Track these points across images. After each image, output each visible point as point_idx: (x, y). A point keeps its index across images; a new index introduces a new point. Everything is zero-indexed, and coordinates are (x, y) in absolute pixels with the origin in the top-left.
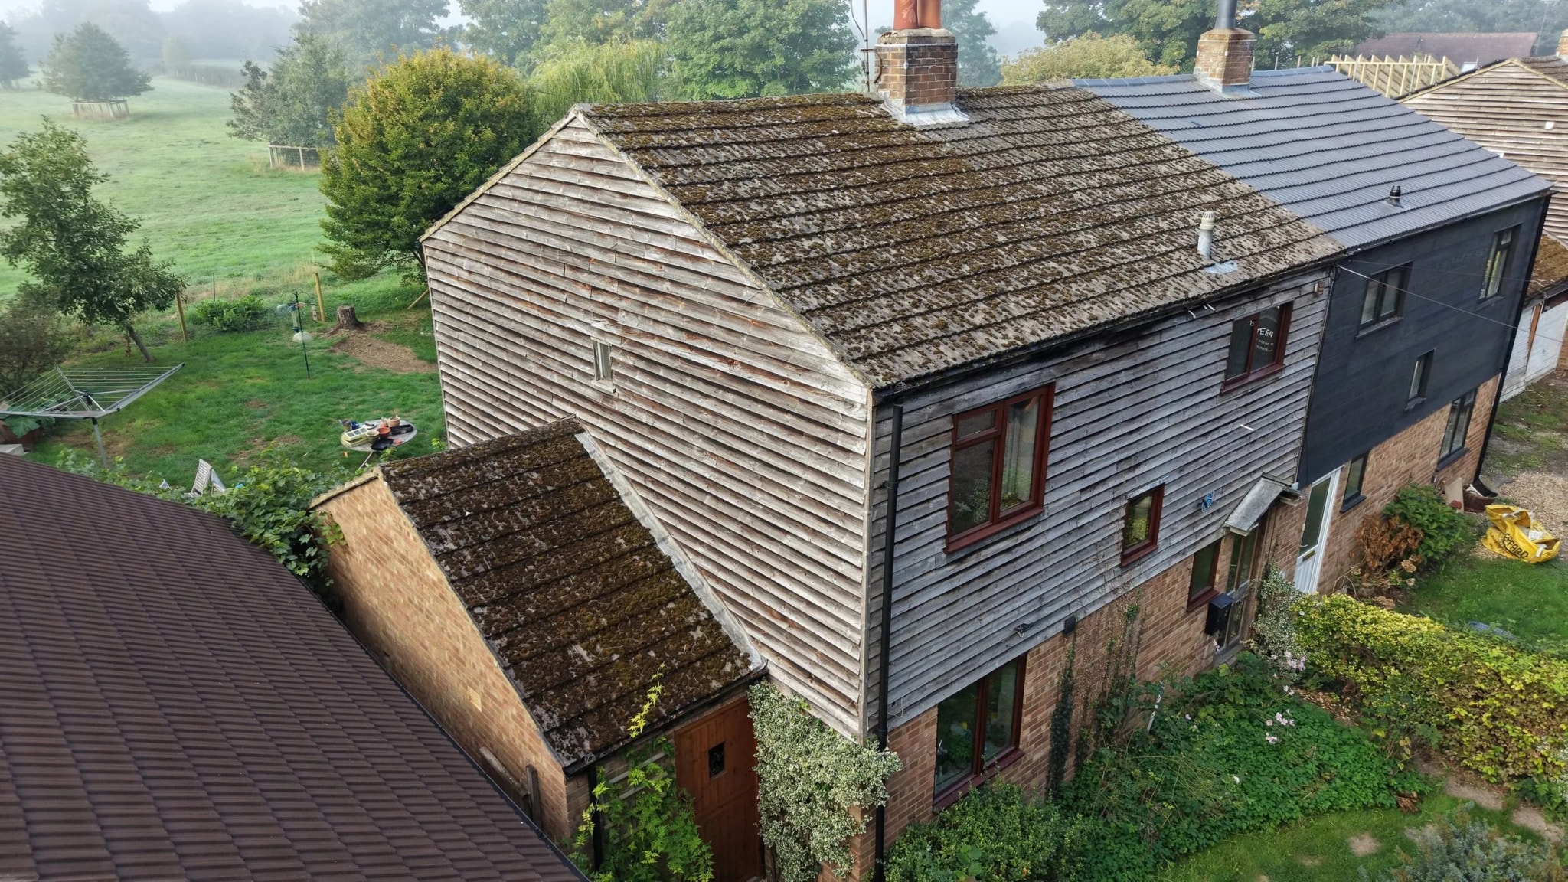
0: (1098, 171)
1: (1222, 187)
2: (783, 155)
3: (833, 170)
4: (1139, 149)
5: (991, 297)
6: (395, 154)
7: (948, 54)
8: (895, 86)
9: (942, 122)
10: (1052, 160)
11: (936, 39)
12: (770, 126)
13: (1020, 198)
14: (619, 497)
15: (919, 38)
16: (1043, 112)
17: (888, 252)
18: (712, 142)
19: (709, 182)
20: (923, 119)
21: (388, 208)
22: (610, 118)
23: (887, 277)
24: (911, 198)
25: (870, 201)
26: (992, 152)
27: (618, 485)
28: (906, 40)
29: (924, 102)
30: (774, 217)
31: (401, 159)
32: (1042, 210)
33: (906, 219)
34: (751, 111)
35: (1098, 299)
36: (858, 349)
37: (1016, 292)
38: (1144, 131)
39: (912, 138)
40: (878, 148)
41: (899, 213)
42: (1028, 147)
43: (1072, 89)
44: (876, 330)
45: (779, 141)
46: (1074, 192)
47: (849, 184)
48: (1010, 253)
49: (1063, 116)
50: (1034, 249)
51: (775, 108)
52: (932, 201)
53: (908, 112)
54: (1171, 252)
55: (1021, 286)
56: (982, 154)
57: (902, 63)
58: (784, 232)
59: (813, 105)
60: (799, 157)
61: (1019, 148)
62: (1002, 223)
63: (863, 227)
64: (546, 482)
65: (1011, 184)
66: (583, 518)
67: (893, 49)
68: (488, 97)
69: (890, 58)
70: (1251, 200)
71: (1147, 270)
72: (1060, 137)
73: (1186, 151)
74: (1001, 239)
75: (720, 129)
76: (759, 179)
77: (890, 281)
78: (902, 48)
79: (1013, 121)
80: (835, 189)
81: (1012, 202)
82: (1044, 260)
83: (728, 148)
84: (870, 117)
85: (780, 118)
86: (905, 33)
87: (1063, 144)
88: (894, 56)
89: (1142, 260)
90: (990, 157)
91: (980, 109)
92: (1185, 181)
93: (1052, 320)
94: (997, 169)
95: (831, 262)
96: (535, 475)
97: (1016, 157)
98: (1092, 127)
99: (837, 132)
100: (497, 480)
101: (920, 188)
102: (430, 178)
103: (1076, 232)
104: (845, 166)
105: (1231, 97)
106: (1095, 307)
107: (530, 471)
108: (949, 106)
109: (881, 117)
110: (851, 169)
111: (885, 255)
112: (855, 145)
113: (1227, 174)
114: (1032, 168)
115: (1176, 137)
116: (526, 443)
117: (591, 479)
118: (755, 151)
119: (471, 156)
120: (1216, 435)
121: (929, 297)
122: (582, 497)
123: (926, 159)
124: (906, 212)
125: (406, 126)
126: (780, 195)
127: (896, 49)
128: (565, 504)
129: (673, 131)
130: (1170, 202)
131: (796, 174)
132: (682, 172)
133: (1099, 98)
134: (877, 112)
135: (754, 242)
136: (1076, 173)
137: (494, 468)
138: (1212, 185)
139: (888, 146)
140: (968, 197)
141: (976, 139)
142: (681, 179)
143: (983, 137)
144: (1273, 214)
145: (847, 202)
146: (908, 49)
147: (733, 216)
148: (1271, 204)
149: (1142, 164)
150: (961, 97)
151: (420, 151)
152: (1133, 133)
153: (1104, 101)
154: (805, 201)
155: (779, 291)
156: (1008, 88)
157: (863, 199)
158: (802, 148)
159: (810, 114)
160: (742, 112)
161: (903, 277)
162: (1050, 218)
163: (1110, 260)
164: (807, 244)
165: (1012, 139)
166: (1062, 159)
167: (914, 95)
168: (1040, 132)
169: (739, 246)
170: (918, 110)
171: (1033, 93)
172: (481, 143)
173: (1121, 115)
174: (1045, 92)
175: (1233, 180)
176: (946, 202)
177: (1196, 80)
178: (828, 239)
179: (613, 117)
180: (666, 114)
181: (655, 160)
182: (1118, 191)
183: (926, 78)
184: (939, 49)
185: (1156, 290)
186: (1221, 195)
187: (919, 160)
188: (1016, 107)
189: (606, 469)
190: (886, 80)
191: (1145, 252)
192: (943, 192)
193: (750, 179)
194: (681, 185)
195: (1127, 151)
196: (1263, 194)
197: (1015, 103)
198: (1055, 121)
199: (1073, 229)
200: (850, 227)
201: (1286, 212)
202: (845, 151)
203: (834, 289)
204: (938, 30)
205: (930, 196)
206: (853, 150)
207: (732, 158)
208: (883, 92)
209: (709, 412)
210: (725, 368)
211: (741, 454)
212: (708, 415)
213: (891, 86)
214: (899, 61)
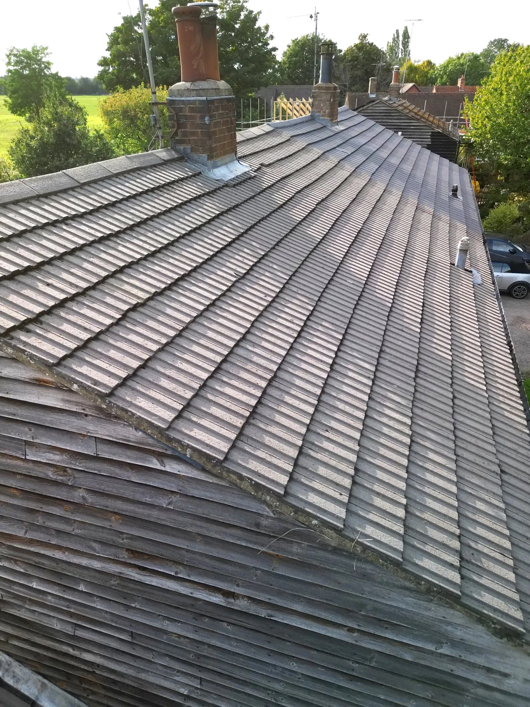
8: (195, 142)
11: (222, 91)
29: (220, 155)
53: (213, 167)
57: (203, 118)
67: (189, 102)
69: (187, 112)
78: (201, 102)
88: (192, 110)
105: (337, 130)
108: (235, 156)
127: (193, 102)
146: (208, 102)
167: (215, 149)
170: (218, 164)
177: (314, 119)
183: (220, 132)
184: (225, 102)
190: (184, 136)
208: (182, 147)
209: (180, 636)
210: (217, 599)
211: (245, 683)
212: (182, 639)
213: (192, 142)
214: (199, 115)
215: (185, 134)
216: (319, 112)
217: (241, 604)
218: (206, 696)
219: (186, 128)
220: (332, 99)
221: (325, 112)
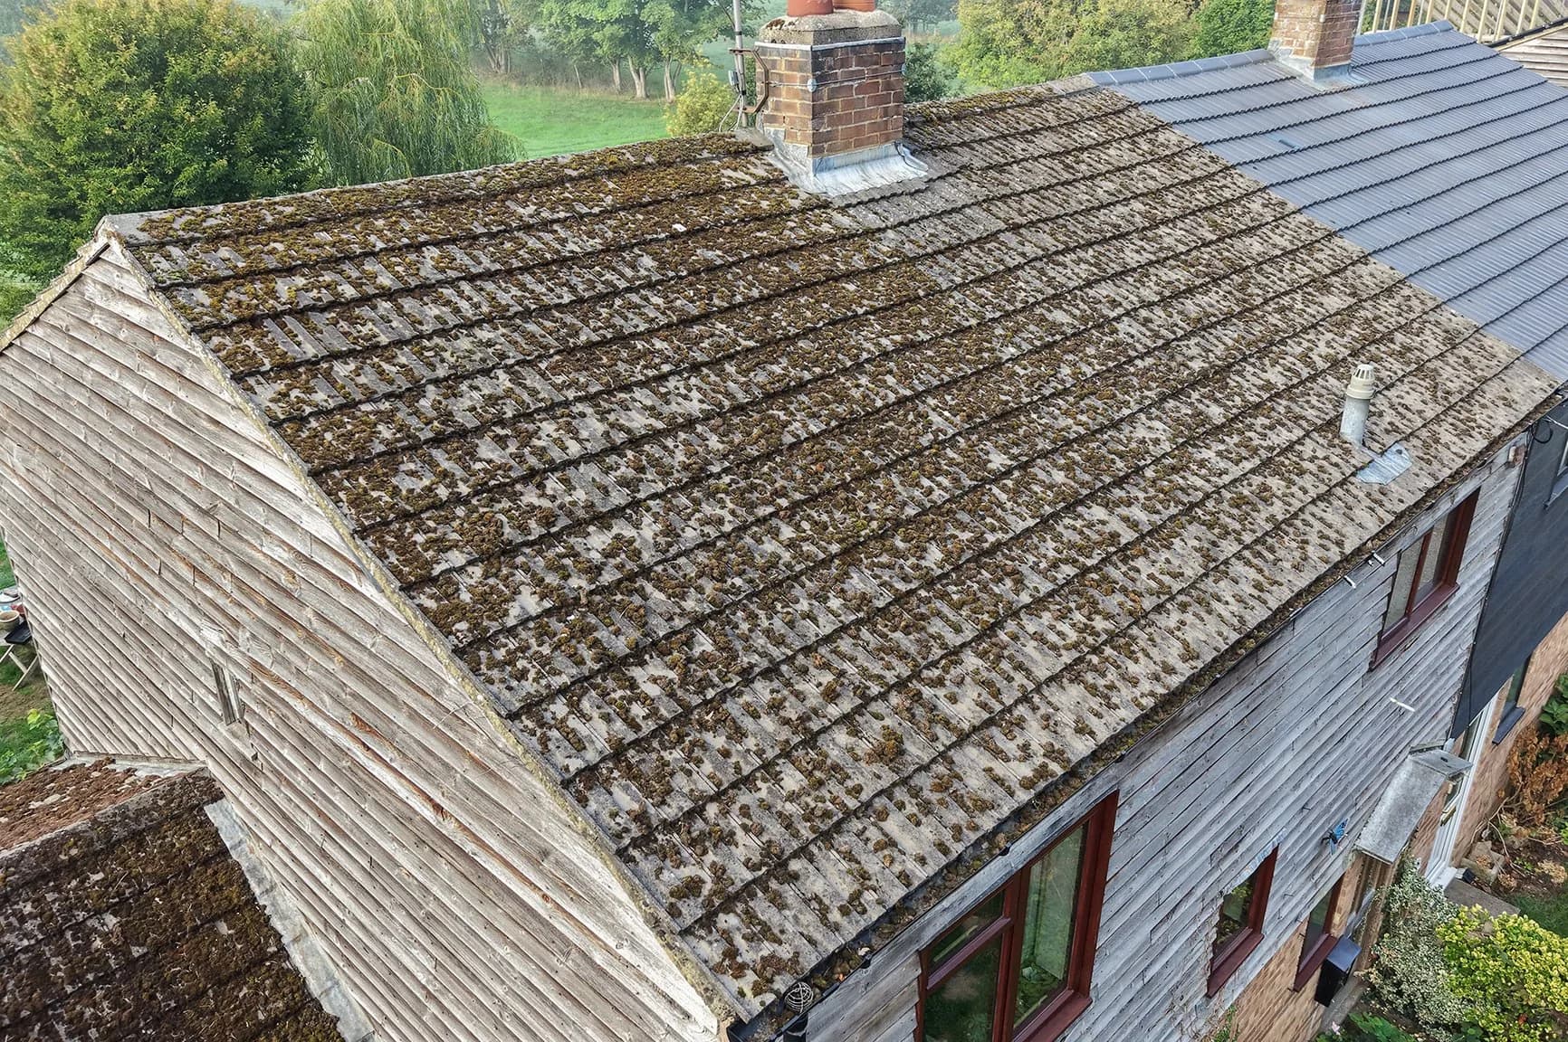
0: (1151, 263)
1: (1348, 273)
2: (567, 298)
3: (669, 326)
4: (1211, 208)
5: (989, 631)
6: (71, 142)
7: (888, 58)
8: (792, 122)
9: (879, 182)
10: (1073, 250)
11: (865, 32)
12: (546, 225)
13: (1026, 347)
14: (282, 948)
15: (835, 33)
16: (1048, 142)
17: (775, 533)
18: (413, 282)
19: (388, 396)
20: (845, 181)
21: (66, 223)
22: (185, 244)
23: (771, 611)
24: (822, 377)
25: (742, 398)
26: (971, 242)
27: (283, 918)
28: (810, 37)
29: (846, 147)
30: (531, 476)
31: (78, 150)
32: (1066, 370)
33: (813, 437)
34: (511, 192)
35: (1195, 596)
36: (692, 887)
37: (1038, 605)
38: (1213, 168)
39: (826, 228)
40: (759, 258)
41: (800, 424)
42: (1032, 223)
43: (1092, 91)
44: (745, 798)
45: (562, 262)
46: (1118, 319)
47: (700, 357)
48: (1015, 494)
49: (1082, 149)
50: (1059, 477)
51: (561, 181)
52: (864, 380)
53: (818, 169)
54: (1300, 441)
55: (1046, 587)
56: (951, 250)
57: (804, 80)
58: (548, 520)
59: (638, 168)
60: (601, 297)
61: (1015, 228)
62: (997, 418)
63: (726, 471)
64: (129, 934)
65: (1007, 315)
66: (201, 1014)
67: (787, 53)
68: (210, 53)
69: (782, 69)
70: (1398, 299)
71: (1265, 494)
72: (1080, 196)
73: (1283, 204)
74: (998, 461)
75: (437, 244)
76: (508, 369)
77: (778, 624)
78: (804, 53)
79: (1000, 168)
80: (671, 373)
81: (1014, 360)
82: (1081, 502)
83: (448, 292)
84: (748, 185)
85: (568, 205)
86: (808, 23)
87: (1089, 210)
88: (790, 66)
89: (1253, 471)
90: (966, 254)
91: (947, 148)
92: (1292, 270)
93: (1112, 675)
94: (979, 281)
95: (649, 588)
96: (111, 920)
97: (1015, 248)
98: (1132, 167)
99: (680, 228)
100: (26, 950)
101: (840, 349)
102: (126, 177)
103: (1131, 419)
104: (694, 310)
105: (1329, 89)
106: (1189, 617)
107: (98, 912)
108: (892, 150)
109: (767, 182)
110: (704, 317)
111: (770, 546)
112: (713, 255)
113: (1352, 245)
114: (1042, 272)
115: (1264, 175)
116: (98, 846)
117: (228, 914)
118: (507, 296)
119: (187, 145)
120: (1356, 733)
121: (858, 658)
122: (203, 961)
123: (849, 276)
124: (814, 416)
125: (82, 100)
126: (550, 409)
127: (793, 53)
128: (166, 985)
129: (332, 263)
130: (1274, 319)
131: (590, 346)
132: (328, 375)
133: (1136, 106)
134: (761, 172)
135: (470, 563)
136: (1116, 274)
137: (22, 919)
138: (1334, 273)
139: (781, 251)
140: (930, 360)
141: (939, 216)
142: (320, 397)
143: (953, 210)
144: (1437, 324)
145: (694, 406)
146: (815, 55)
147: (430, 489)
148: (1431, 304)
149: (1221, 239)
150: (911, 125)
151: (110, 138)
152: (1198, 173)
153: (1144, 111)
154: (603, 415)
155: (513, 716)
156: (990, 97)
157: (728, 394)
158: (608, 276)
159: (630, 188)
160: (492, 196)
161: (804, 605)
162: (1084, 388)
163: (1199, 482)
164: (598, 540)
165: (1001, 209)
166: (1090, 244)
167: (829, 137)
168: (1050, 187)
169: (433, 581)
170: (837, 162)
171: (1031, 105)
172: (200, 125)
173: (1174, 139)
174: (1049, 100)
175: (1364, 259)
176: (890, 380)
177: (1272, 59)
178: (648, 519)
179: (193, 240)
180: (322, 220)
181: (270, 349)
182: (1190, 306)
183: (849, 104)
184: (871, 50)
185: (1287, 549)
186: (1354, 295)
187: (836, 279)
188: (1004, 137)
189: (260, 881)
190: (777, 109)
191: (1255, 451)
192: (885, 354)
193: (486, 372)
194: (320, 413)
195: (1193, 213)
196: (1414, 282)
197: (1002, 127)
198: (1070, 160)
199: (1126, 412)
200: (698, 477)
201: (1458, 317)
202: (696, 273)
203: (651, 676)
204: (869, 14)
205: (859, 366)
206: (711, 269)
207: (452, 320)
208: (772, 129)
209: (410, 874)
210: (428, 813)
211: (474, 978)
212: (411, 879)
213: (787, 120)
214: (799, 75)
215: (777, 107)
216: (1290, 43)
217: (448, 828)
218: (442, 994)
219: (780, 96)
220: (1322, 16)
221: (1302, 45)
